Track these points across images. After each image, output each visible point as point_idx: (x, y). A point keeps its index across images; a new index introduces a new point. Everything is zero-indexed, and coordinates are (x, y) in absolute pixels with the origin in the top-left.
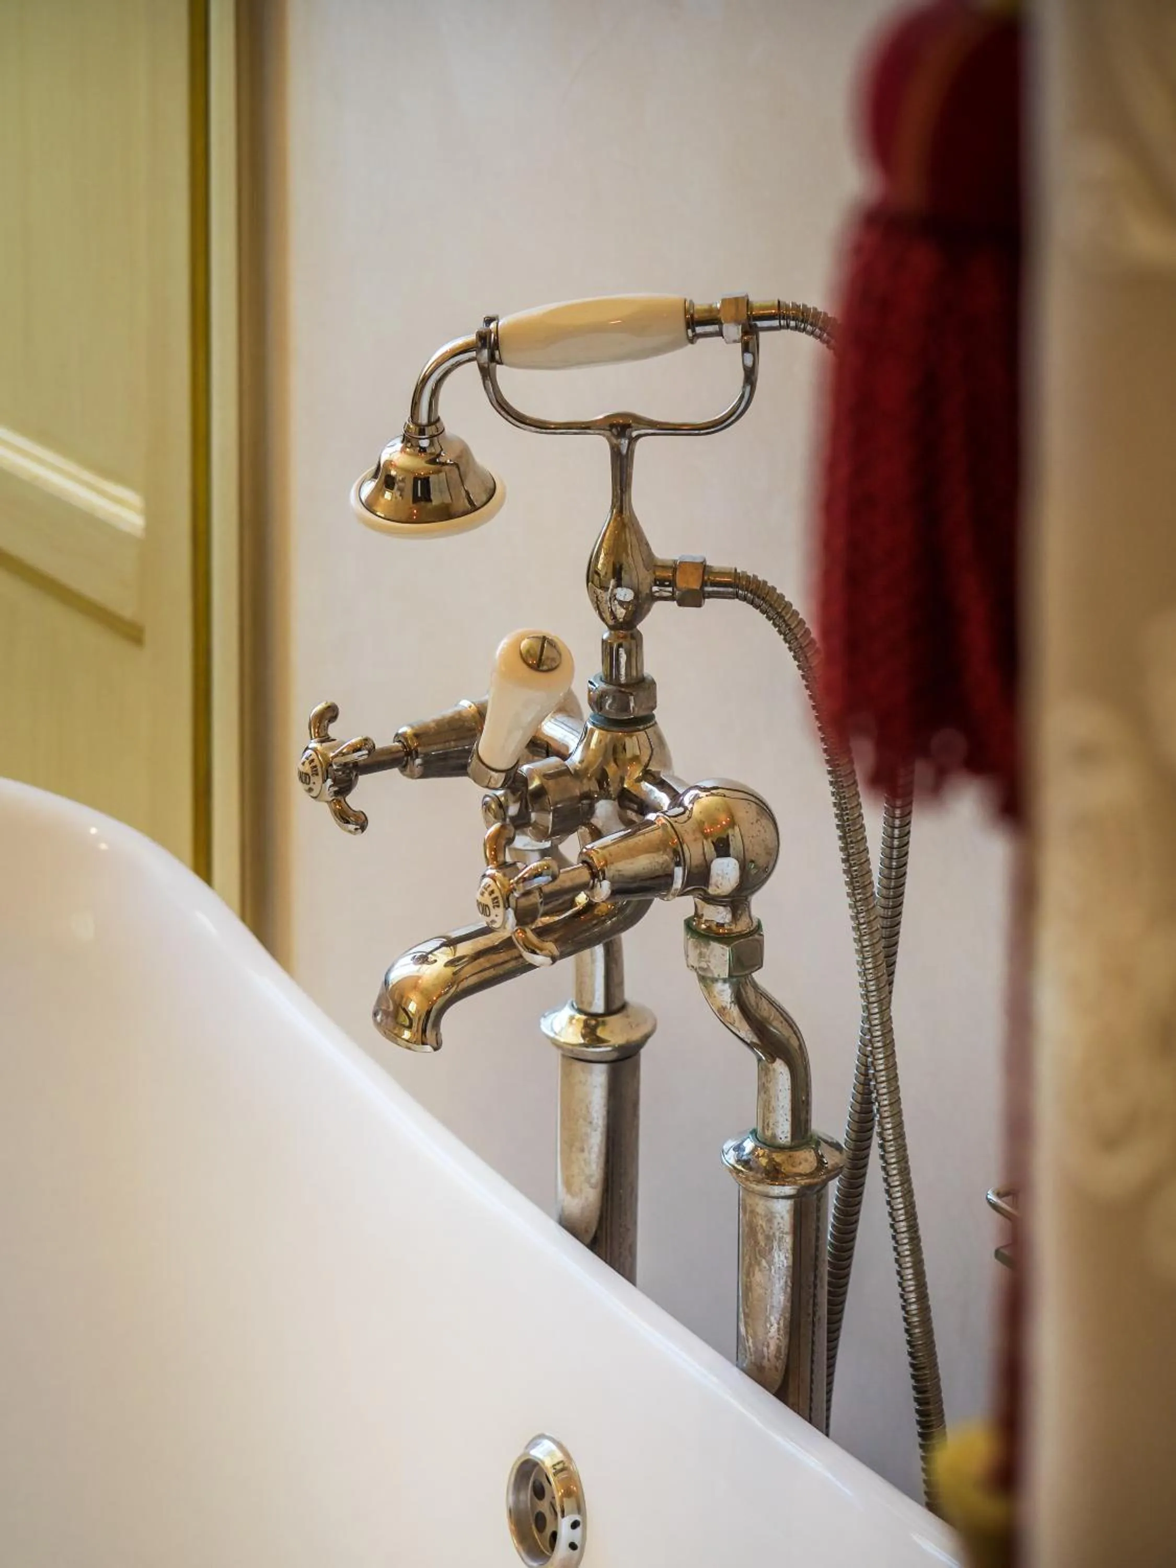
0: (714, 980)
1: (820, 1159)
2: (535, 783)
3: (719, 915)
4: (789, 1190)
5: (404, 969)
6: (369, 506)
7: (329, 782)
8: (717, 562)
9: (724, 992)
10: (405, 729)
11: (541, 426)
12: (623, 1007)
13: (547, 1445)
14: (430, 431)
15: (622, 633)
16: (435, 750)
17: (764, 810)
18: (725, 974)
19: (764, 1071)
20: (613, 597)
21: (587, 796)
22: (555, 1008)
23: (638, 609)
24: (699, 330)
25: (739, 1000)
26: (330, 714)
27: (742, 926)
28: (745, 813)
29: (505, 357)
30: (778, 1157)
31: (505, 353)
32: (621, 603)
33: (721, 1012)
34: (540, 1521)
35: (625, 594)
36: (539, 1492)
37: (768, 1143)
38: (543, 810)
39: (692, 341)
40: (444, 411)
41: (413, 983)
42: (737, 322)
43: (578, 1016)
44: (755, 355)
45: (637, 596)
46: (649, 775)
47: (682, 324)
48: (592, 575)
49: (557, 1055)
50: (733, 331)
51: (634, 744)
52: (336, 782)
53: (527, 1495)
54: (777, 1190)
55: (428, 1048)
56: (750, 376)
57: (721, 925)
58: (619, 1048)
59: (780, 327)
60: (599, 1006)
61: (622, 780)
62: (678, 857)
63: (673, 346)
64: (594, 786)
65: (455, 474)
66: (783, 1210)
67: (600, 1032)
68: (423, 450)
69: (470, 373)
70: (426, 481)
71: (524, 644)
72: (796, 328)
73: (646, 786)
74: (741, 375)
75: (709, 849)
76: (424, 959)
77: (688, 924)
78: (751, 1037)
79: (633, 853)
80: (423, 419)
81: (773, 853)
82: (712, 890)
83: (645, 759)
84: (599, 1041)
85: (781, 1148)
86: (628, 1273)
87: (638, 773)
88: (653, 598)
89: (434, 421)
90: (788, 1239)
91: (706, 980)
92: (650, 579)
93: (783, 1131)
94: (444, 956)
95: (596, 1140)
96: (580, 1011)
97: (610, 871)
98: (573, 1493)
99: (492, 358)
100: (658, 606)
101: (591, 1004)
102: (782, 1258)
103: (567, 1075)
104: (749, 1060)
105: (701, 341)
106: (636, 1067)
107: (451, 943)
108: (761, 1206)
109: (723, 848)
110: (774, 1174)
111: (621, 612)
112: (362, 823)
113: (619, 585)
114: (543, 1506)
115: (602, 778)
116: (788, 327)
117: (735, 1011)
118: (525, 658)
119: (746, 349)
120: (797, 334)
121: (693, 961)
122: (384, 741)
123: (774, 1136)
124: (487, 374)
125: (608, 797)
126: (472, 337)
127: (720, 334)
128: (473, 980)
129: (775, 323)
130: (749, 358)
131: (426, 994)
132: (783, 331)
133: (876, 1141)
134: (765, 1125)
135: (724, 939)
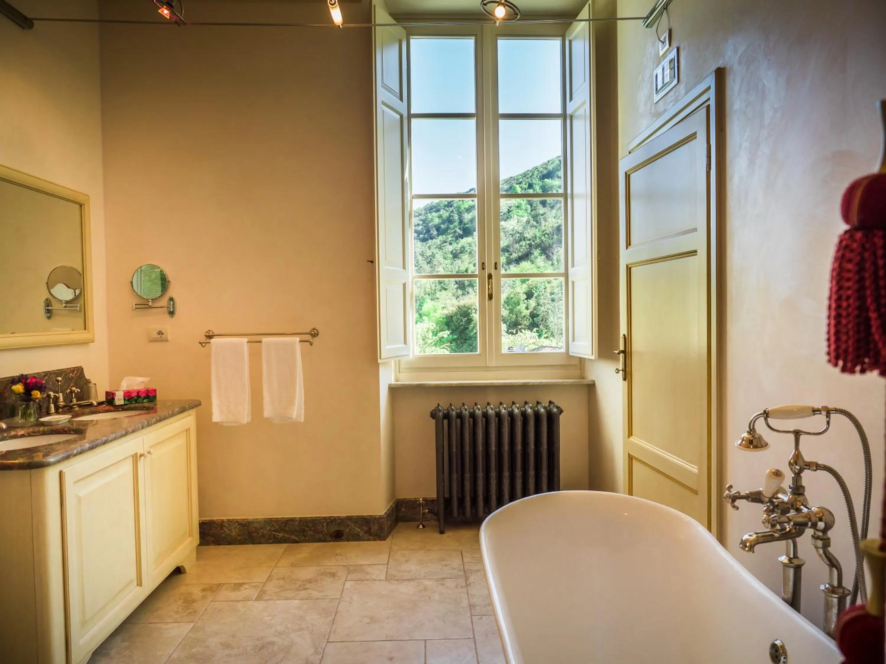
0: (819, 548)
1: (844, 592)
2: (776, 504)
3: (820, 534)
4: (836, 596)
5: (746, 537)
6: (740, 445)
7: (730, 500)
8: (820, 462)
9: (821, 551)
10: (747, 492)
11: (778, 431)
12: (797, 558)
13: (779, 641)
14: (753, 431)
15: (797, 475)
16: (754, 497)
17: (830, 513)
18: (821, 546)
19: (831, 570)
20: (795, 468)
21: (788, 508)
22: (782, 556)
23: (801, 470)
24: (816, 413)
25: (825, 553)
26: (731, 487)
27: (825, 537)
28: (826, 513)
29: (770, 416)
30: (835, 589)
31: (770, 415)
32: (797, 469)
33: (820, 555)
34: (777, 657)
35: (798, 467)
36: (777, 651)
37: (832, 586)
38: (778, 509)
39: (814, 415)
40: (756, 427)
41: (747, 540)
42: (825, 411)
43: (787, 558)
44: (830, 418)
45: (801, 467)
46: (803, 505)
47: (811, 411)
48: (790, 464)
49: (782, 565)
50: (824, 413)
51: (800, 498)
52: (732, 500)
53: (774, 651)
54: (834, 595)
55: (751, 552)
56: (828, 423)
57: (820, 536)
58: (796, 565)
59: (835, 413)
60: (792, 556)
61: (796, 505)
62: (810, 520)
63: (809, 416)
64: (790, 507)
65: (758, 440)
66: (835, 601)
67: (792, 561)
68: (751, 434)
69: (762, 419)
70: (752, 441)
71: (773, 471)
72: (840, 413)
73: (802, 507)
74: (826, 423)
75: (817, 519)
76: (750, 536)
77: (812, 536)
78: (828, 563)
79: (799, 517)
80: (752, 428)
81: (833, 522)
82: (818, 528)
83: (802, 502)
84: (792, 563)
85: (835, 587)
86: (799, 612)
87: (801, 504)
88: (805, 469)
89: (754, 429)
90: (837, 607)
91: (816, 548)
92: (803, 465)
93: (835, 583)
94: (755, 536)
95: (791, 584)
96: (787, 557)
97: (794, 520)
98: (785, 653)
99: (767, 416)
100: (806, 471)
101: (790, 555)
102: (835, 611)
103: (784, 570)
104: (827, 568)
105: (816, 415)
106: (801, 570)
107: (757, 533)
108: (829, 598)
109: (821, 520)
110: (833, 592)
111: (797, 471)
112: (738, 508)
113: (796, 465)
114: (778, 654)
115: (792, 506)
116: (837, 413)
117: (824, 555)
118: (773, 473)
119: (827, 417)
120: (840, 415)
121: (813, 543)
122: (742, 494)
123: (833, 584)
124: (766, 419)
125: (793, 509)
126: (762, 412)
127: (821, 414)
128: (762, 541)
129: (834, 412)
130: (828, 419)
131: (751, 542)
132: (836, 414)
133: (859, 593)
134: (831, 582)
135: (821, 539)
